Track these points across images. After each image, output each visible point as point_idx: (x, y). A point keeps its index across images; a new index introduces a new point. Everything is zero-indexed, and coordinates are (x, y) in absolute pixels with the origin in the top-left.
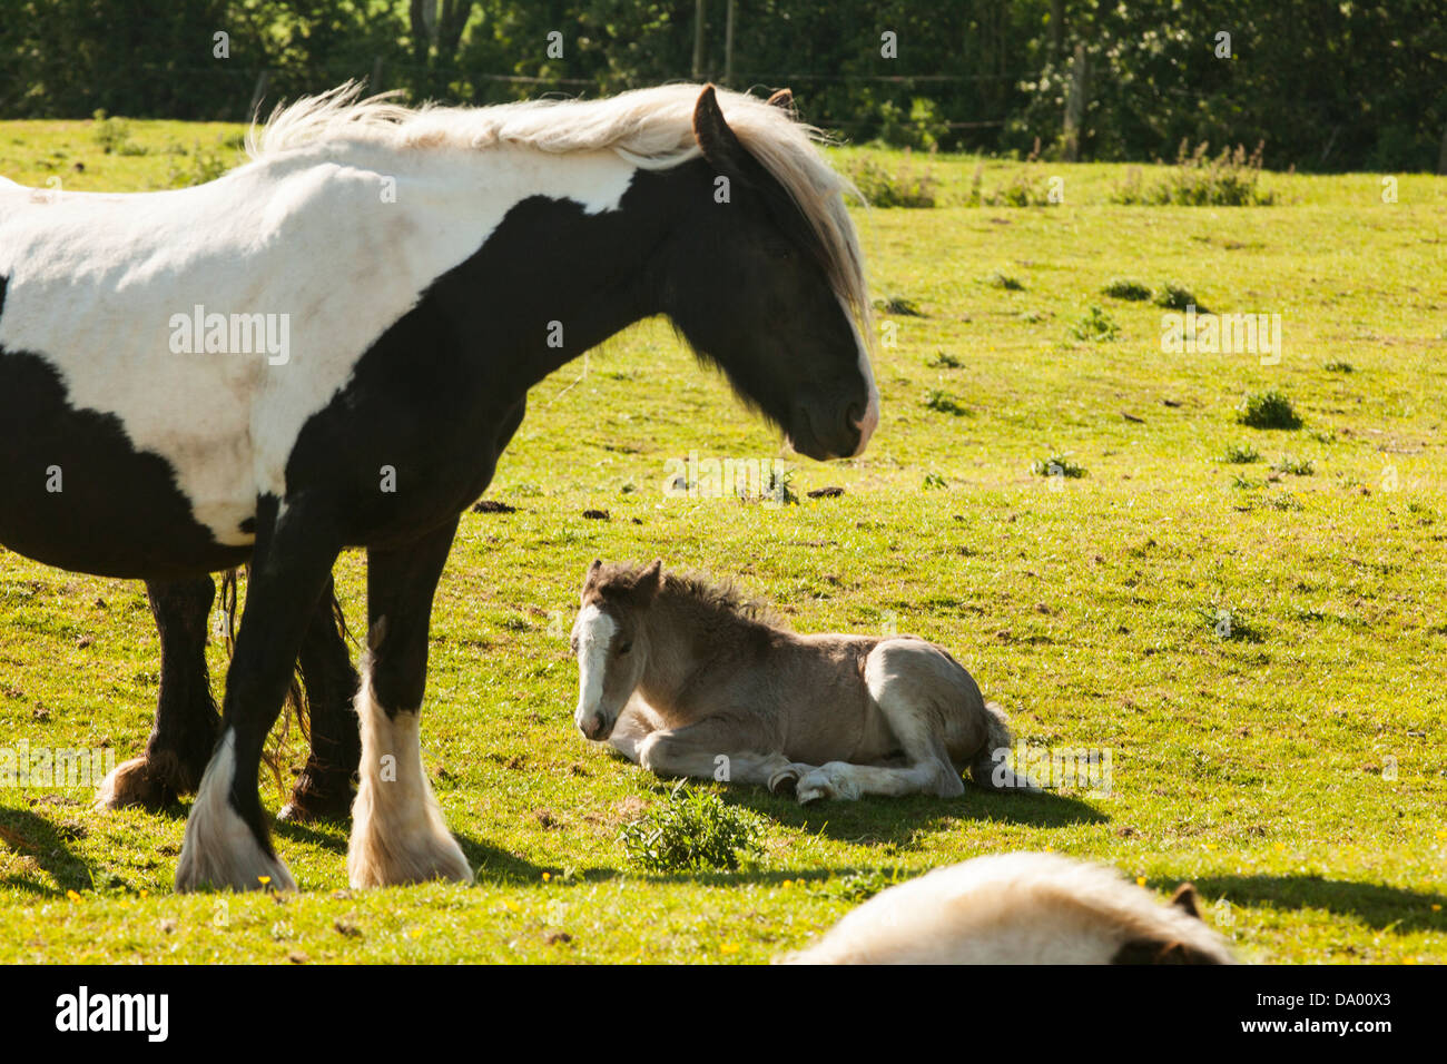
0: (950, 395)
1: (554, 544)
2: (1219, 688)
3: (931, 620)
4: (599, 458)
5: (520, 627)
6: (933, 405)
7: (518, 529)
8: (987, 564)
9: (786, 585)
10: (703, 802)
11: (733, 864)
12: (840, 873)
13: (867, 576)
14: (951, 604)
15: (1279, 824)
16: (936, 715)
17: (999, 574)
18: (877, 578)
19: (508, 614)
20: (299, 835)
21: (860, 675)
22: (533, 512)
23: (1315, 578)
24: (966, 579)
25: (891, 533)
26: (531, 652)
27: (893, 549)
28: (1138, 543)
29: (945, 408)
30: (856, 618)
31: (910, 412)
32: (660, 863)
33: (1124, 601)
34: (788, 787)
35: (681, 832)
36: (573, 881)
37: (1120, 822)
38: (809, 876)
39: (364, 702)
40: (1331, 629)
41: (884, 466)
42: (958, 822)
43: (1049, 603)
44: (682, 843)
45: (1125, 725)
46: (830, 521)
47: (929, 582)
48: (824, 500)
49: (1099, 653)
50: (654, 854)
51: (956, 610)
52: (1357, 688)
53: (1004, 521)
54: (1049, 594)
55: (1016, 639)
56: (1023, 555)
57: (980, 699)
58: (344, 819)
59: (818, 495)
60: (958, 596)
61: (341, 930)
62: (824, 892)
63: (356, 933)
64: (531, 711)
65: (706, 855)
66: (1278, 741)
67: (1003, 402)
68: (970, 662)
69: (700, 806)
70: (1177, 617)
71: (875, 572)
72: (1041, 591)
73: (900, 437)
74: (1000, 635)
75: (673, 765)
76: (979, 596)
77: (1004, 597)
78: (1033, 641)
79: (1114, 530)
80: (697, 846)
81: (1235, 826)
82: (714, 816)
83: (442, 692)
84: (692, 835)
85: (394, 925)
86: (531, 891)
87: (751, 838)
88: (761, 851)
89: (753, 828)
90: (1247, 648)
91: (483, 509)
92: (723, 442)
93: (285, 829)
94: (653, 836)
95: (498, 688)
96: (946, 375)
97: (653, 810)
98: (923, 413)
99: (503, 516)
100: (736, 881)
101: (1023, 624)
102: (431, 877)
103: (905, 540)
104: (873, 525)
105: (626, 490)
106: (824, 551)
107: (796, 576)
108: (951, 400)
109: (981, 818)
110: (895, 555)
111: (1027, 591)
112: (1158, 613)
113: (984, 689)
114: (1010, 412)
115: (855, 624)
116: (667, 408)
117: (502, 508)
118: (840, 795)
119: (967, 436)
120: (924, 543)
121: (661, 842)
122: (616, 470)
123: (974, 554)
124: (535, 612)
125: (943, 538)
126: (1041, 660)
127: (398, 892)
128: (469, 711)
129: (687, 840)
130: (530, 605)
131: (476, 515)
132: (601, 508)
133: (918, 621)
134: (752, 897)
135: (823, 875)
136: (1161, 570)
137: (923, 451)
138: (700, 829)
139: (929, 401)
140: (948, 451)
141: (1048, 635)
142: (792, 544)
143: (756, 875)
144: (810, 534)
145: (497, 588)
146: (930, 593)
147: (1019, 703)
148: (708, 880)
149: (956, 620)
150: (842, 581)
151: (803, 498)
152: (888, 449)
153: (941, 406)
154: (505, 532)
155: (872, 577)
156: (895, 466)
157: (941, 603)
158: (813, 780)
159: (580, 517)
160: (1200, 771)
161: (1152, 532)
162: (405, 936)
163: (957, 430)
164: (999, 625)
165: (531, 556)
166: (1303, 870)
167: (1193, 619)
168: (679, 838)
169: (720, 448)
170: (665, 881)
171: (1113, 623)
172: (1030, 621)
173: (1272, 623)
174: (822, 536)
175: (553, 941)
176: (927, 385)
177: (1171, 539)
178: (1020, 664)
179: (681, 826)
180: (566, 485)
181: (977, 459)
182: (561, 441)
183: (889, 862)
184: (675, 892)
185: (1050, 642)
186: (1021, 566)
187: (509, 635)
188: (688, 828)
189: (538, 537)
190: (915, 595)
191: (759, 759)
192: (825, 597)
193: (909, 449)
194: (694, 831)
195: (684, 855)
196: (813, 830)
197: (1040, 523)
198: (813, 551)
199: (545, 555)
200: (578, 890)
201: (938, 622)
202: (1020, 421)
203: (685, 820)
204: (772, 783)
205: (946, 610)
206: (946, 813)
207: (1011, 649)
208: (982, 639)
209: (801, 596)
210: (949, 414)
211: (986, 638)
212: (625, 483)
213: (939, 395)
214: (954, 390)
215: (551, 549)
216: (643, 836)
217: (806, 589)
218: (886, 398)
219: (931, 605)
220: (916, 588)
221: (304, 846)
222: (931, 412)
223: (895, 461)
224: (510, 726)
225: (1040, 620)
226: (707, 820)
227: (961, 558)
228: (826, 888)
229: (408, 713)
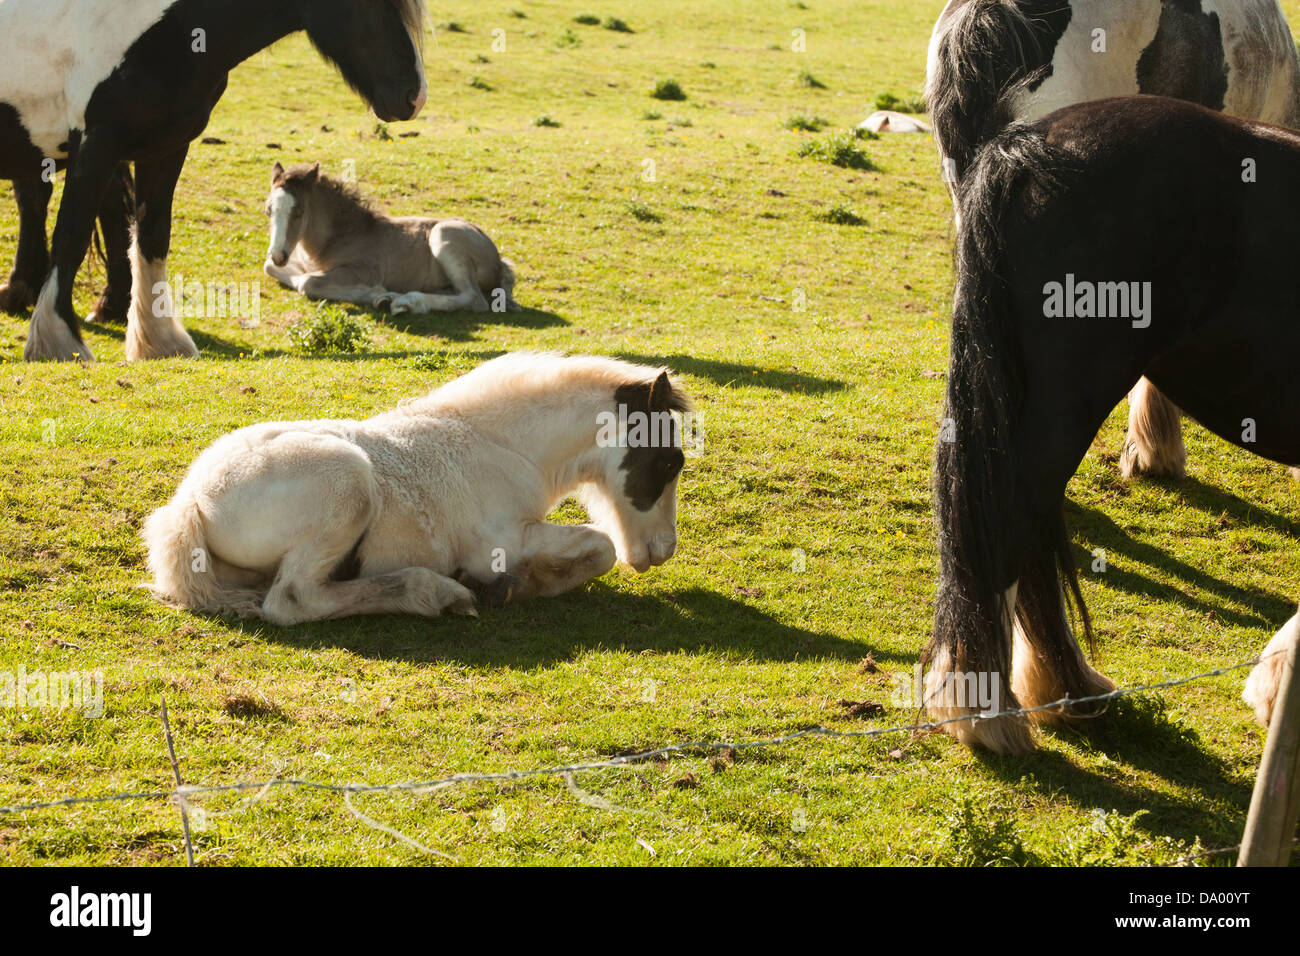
0: (484, 79)
1: (249, 163)
2: (637, 249)
3: (471, 209)
4: (277, 114)
5: (229, 211)
6: (474, 85)
7: (228, 154)
8: (503, 177)
9: (385, 189)
10: (336, 314)
11: (352, 349)
12: (413, 354)
13: (432, 183)
14: (482, 200)
15: (669, 327)
16: (471, 264)
17: (509, 183)
18: (439, 185)
19: (222, 204)
20: (98, 330)
21: (426, 240)
22: (237, 144)
23: (691, 186)
24: (491, 185)
25: (448, 157)
26: (235, 226)
27: (448, 168)
28: (590, 165)
29: (481, 86)
30: (426, 207)
31: (459, 88)
32: (310, 349)
33: (582, 199)
34: (386, 306)
35: (322, 331)
36: (257, 358)
37: (578, 326)
38: (395, 356)
39: (133, 253)
40: (701, 215)
41: (444, 120)
43: (539, 200)
44: (323, 338)
45: (581, 270)
46: (413, 152)
47: (469, 187)
48: (410, 138)
49: (568, 229)
50: (307, 344)
51: (485, 204)
52: (715, 249)
53: (513, 152)
54: (538, 195)
55: (519, 221)
56: (524, 172)
57: (497, 256)
58: (124, 321)
59: (405, 136)
60: (486, 196)
61: (121, 384)
62: (404, 365)
63: (129, 386)
64: (235, 260)
65: (336, 344)
66: (670, 279)
67: (515, 84)
68: (493, 233)
69: (334, 315)
70: (612, 208)
71: (437, 181)
72: (534, 193)
73: (454, 104)
74: (510, 218)
75: (317, 293)
76: (498, 195)
77: (513, 196)
78: (529, 222)
79: (577, 157)
80: (332, 339)
81: (644, 328)
82: (342, 322)
83: (182, 249)
84: (329, 333)
85: (151, 381)
86: (233, 363)
87: (363, 334)
88: (369, 342)
89: (365, 328)
90: (653, 226)
91: (207, 141)
92: (349, 105)
93: (90, 327)
94: (306, 334)
95: (215, 247)
96: (481, 67)
97: (306, 318)
98: (468, 89)
99: (218, 146)
100: (353, 358)
101: (523, 212)
102: (174, 355)
103: (456, 163)
105: (293, 132)
106: (407, 168)
107: (392, 183)
108: (484, 82)
110: (449, 171)
111: (526, 193)
112: (601, 206)
113: (501, 249)
114: (519, 89)
115: (425, 211)
116: (317, 85)
117: (218, 142)
118: (416, 310)
119: (493, 103)
120: (466, 164)
121: (311, 337)
122: (288, 121)
123: (495, 171)
124: (237, 203)
125: (477, 161)
126: (534, 233)
127: (153, 363)
128: (198, 260)
130: (235, 198)
131: (204, 146)
132: (276, 142)
133: (463, 210)
134: (362, 367)
135: (404, 355)
136: (604, 181)
137: (467, 111)
138: (334, 330)
139: (471, 82)
140: (482, 112)
141: (538, 218)
142: (389, 164)
143: (365, 355)
144: (400, 159)
145: (216, 188)
146: (470, 194)
147: (520, 256)
148: (335, 358)
149: (484, 209)
150: (418, 186)
151: (396, 138)
152: (447, 110)
153: (479, 85)
154: (220, 155)
155: (436, 184)
156: (450, 120)
157: (477, 200)
158: (400, 302)
159: (264, 147)
160: (625, 297)
161: (599, 159)
162: (158, 388)
163: (487, 99)
164: (510, 212)
165: (235, 170)
166: (681, 352)
167: (622, 209)
168: (321, 334)
169: (349, 109)
170: (312, 358)
171: (576, 211)
172: (527, 210)
173: (667, 212)
174: (407, 160)
175: (245, 392)
176: (470, 73)
177: (611, 163)
178: (521, 235)
179: (323, 327)
180: (257, 129)
181: (499, 117)
182: (255, 104)
183: (444, 348)
184: (317, 365)
185: (538, 222)
186: (523, 178)
187: (222, 215)
188: (326, 328)
189: (239, 159)
190: (461, 195)
191: (368, 289)
192: (408, 195)
193: (460, 110)
194: (331, 330)
195: (324, 344)
196: (401, 330)
197: (534, 153)
198: (401, 168)
199: (243, 169)
200: (260, 363)
201: (475, 210)
202: (524, 95)
203: (325, 324)
204: (377, 302)
205: (479, 203)
206: (479, 321)
207: (517, 226)
208: (499, 221)
209: (394, 195)
210: (483, 90)
211: (502, 220)
212: (292, 129)
213: (478, 79)
214: (488, 78)
215: (247, 166)
216: (300, 333)
217: (397, 191)
218: (447, 81)
219: (470, 201)
220: (461, 190)
221: (101, 337)
222: (473, 90)
223: (451, 117)
224: (223, 269)
225: (534, 210)
226: (337, 323)
227: (488, 174)
228: (406, 362)
229: (159, 260)
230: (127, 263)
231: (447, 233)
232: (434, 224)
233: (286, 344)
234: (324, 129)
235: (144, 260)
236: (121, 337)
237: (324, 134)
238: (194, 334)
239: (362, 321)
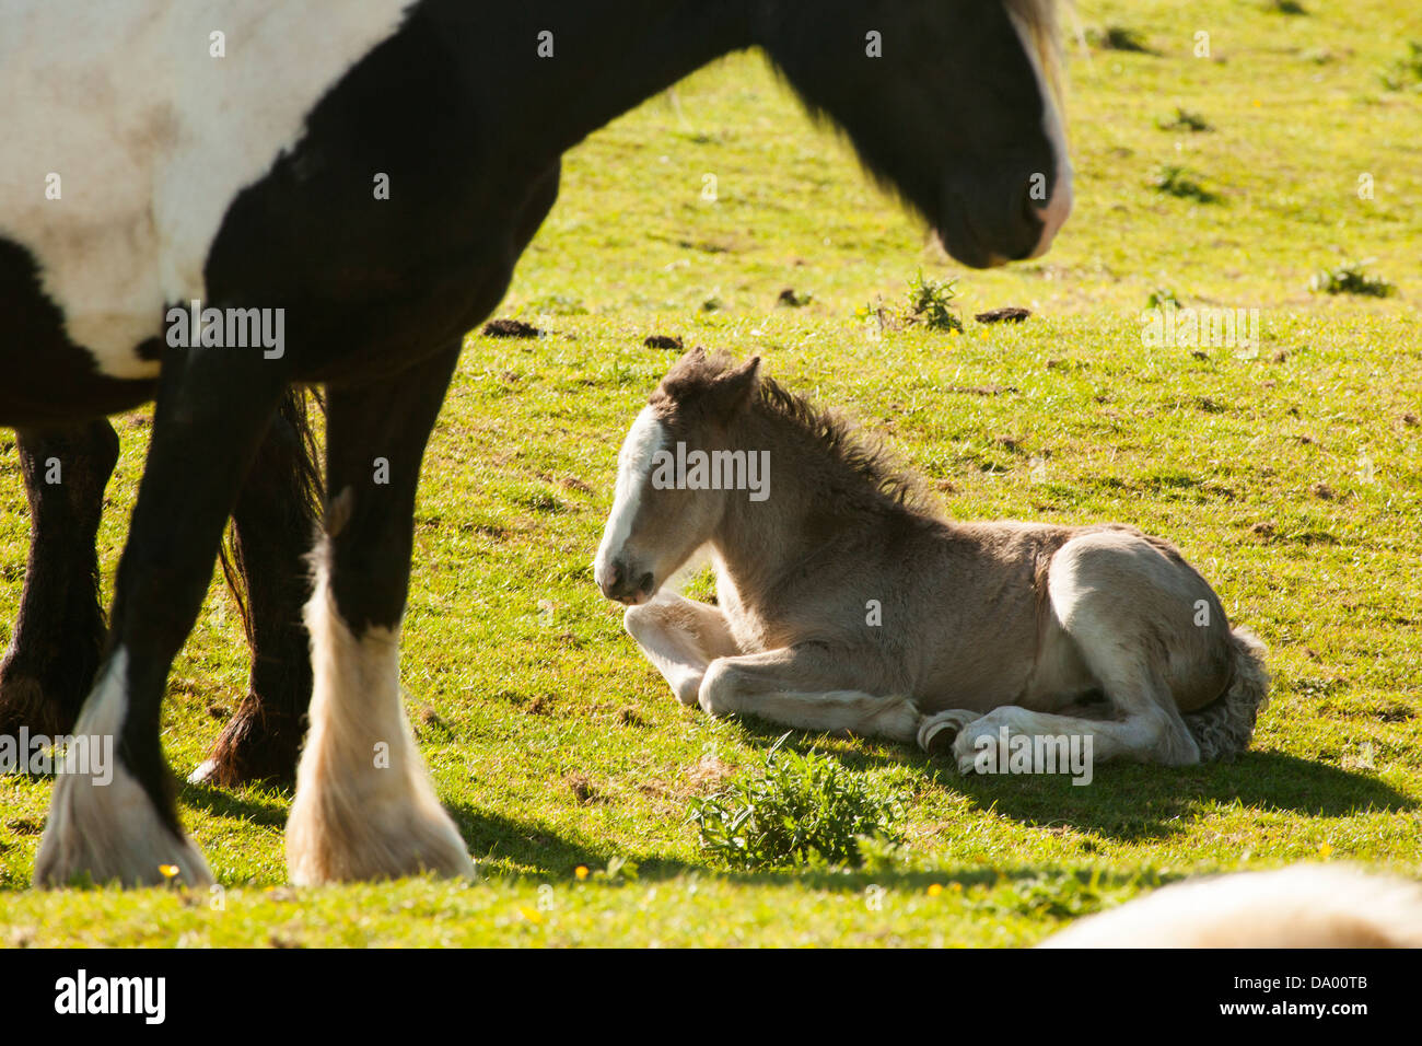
0: (1192, 173)
1: (601, 385)
3: (1155, 506)
4: (671, 260)
5: (549, 505)
6: (1166, 187)
7: (549, 363)
8: (1240, 425)
9: (942, 451)
10: (809, 770)
11: (856, 860)
12: (1014, 876)
13: (1061, 440)
14: (1185, 482)
16: (1155, 643)
17: (1258, 440)
18: (1077, 443)
19: (533, 487)
20: (221, 806)
21: (1038, 580)
22: (571, 338)
24: (1207, 446)
25: (1099, 376)
26: (564, 543)
27: (1101, 401)
29: (1184, 191)
30: (1044, 501)
31: (1130, 196)
32: (749, 855)
35: (781, 811)
36: (621, 880)
38: (968, 880)
39: (318, 613)
41: (1092, 277)
42: (1191, 804)
43: (1332, 484)
44: (783, 828)
46: (1009, 359)
47: (1153, 449)
48: (998, 327)
49: (1407, 558)
50: (741, 843)
51: (1192, 492)
53: (1267, 362)
54: (1333, 471)
55: (1282, 536)
56: (1295, 411)
57: (1224, 624)
59: (992, 318)
60: (1196, 472)
61: (279, 946)
62: (988, 904)
64: (564, 630)
65: (817, 845)
67: (1272, 184)
68: (1213, 569)
69: (809, 773)
71: (1073, 435)
72: (1321, 466)
73: (1115, 235)
74: (1258, 530)
76: (1228, 472)
77: (1265, 475)
78: (1307, 539)
80: (804, 832)
82: (830, 788)
83: (433, 600)
84: (797, 816)
86: (560, 893)
87: (883, 822)
88: (899, 841)
89: (887, 807)
91: (498, 331)
92: (852, 238)
93: (200, 797)
94: (739, 821)
95: (516, 595)
96: (1185, 142)
97: (739, 778)
98: (1152, 199)
99: (526, 343)
100: (858, 884)
101: (1294, 514)
102: (412, 870)
103: (1119, 388)
104: (1074, 364)
105: (709, 307)
106: (998, 402)
107: (956, 438)
108: (1194, 180)
109: (1225, 800)
110: (1103, 409)
111: (1300, 465)
114: (1281, 199)
115: (1042, 510)
116: (771, 187)
117: (526, 331)
119: (1213, 235)
120: (1147, 392)
121: (752, 825)
122: (694, 276)
123: (1222, 409)
124: (572, 484)
125: (1175, 384)
126: (1319, 568)
127: (363, 891)
128: (475, 629)
129: (789, 823)
130: (564, 474)
131: (488, 340)
132: (672, 334)
133: (1135, 506)
134: (884, 908)
135: (989, 878)
137: (1149, 254)
138: (808, 808)
139: (1161, 180)
140: (1187, 256)
141: (1330, 530)
142: (951, 390)
143: (889, 876)
144: (977, 377)
145: (517, 448)
146: (1153, 467)
147: (1286, 632)
148: (819, 882)
149: (1193, 508)
150: (1024, 446)
151: (969, 323)
152: (1098, 251)
153: (1178, 188)
154: (530, 366)
155: (1070, 441)
156: (1106, 277)
157: (1171, 482)
159: (639, 346)
163: (1201, 223)
164: (1257, 515)
165: (567, 402)
168: (777, 819)
169: (849, 246)
170: (756, 881)
172: (1303, 510)
174: (995, 379)
176: (1157, 157)
178: (1286, 572)
179: (781, 801)
180: (621, 298)
181: (1229, 268)
182: (614, 233)
183: (1087, 862)
185: (1334, 541)
186: (1291, 428)
187: (534, 517)
188: (791, 804)
189: (578, 375)
190: (1133, 468)
192: (999, 469)
193: (1129, 252)
194: (800, 810)
195: (785, 845)
197: (1321, 364)
198: (983, 402)
199: (587, 400)
200: (628, 893)
201: (1166, 509)
202: (1295, 213)
203: (787, 793)
204: (924, 737)
205: (1178, 491)
207: (1273, 550)
208: (1233, 535)
209: (962, 468)
210: (1189, 200)
211: (1237, 534)
212: (709, 297)
213: (1175, 172)
214: (1199, 165)
215: (596, 392)
216: (725, 816)
217: (971, 457)
218: (1096, 177)
219: (1155, 484)
220: (1133, 458)
221: (226, 822)
222: (1162, 197)
223: (1107, 269)
224: (532, 651)
225: (1318, 509)
226: (819, 794)
227: (1202, 416)
228: (993, 897)
229: (381, 632)
230: (302, 640)
231: (1094, 564)
232: (1059, 541)
233: (686, 846)
234: (788, 298)
235: (345, 632)
236: (275, 820)
237: (785, 311)
238: (462, 815)
239: (879, 782)
